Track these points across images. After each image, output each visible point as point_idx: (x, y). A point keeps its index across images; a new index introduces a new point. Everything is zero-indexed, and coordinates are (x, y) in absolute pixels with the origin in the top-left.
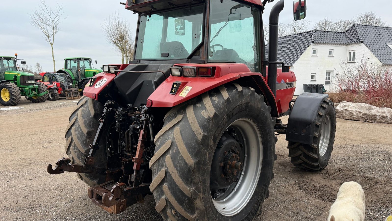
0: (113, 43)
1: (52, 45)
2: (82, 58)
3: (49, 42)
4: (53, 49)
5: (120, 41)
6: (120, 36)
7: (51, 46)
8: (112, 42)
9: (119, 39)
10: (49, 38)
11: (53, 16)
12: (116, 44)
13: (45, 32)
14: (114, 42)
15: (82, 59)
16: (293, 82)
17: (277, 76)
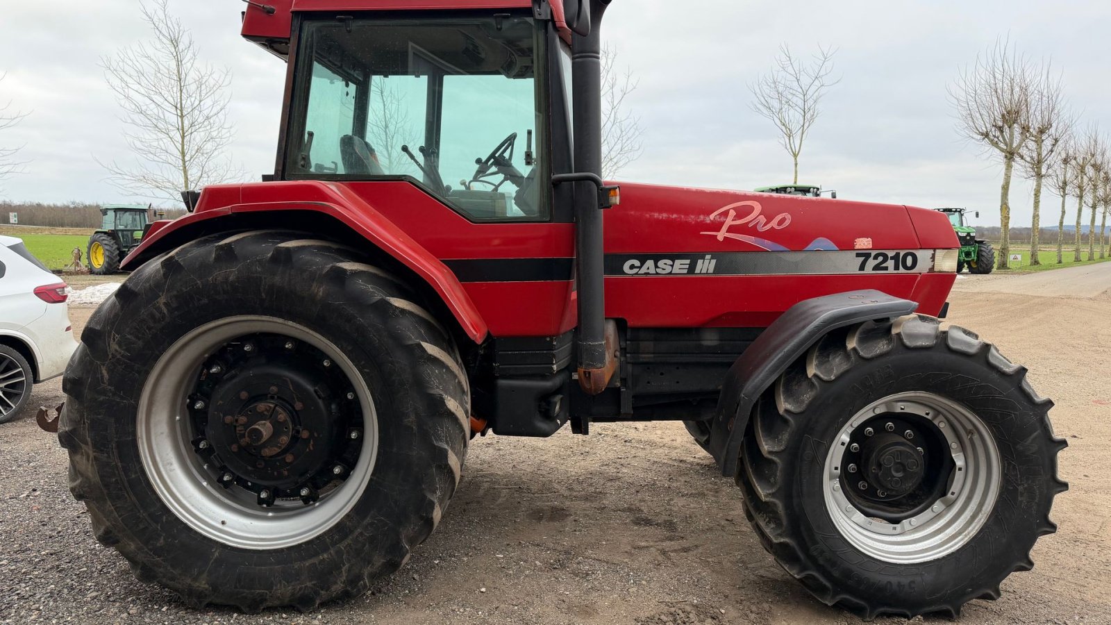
0: (979, 137)
1: (795, 156)
2: (791, 187)
3: (790, 150)
4: (798, 166)
5: (1001, 129)
6: (1003, 116)
7: (793, 159)
8: (976, 136)
9: (1000, 124)
10: (789, 139)
11: (805, 81)
12: (989, 139)
13: (784, 125)
14: (982, 134)
15: (788, 190)
16: (921, 251)
17: (780, 223)
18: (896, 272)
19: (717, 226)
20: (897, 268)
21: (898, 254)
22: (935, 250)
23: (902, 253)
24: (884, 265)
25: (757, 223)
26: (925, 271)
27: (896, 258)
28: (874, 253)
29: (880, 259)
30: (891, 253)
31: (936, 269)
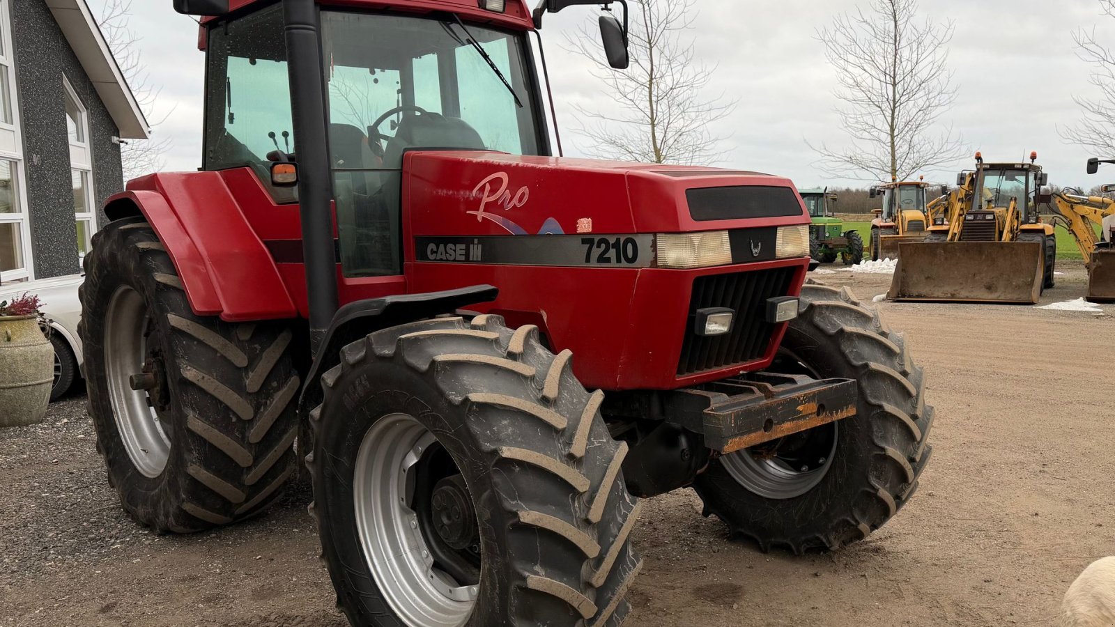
16: (640, 236)
17: (520, 200)
18: (618, 265)
19: (475, 204)
20: (619, 261)
21: (618, 240)
22: (655, 234)
23: (623, 239)
24: (606, 256)
25: (504, 201)
26: (647, 266)
27: (616, 246)
28: (597, 238)
29: (603, 246)
30: (612, 240)
31: (660, 263)
